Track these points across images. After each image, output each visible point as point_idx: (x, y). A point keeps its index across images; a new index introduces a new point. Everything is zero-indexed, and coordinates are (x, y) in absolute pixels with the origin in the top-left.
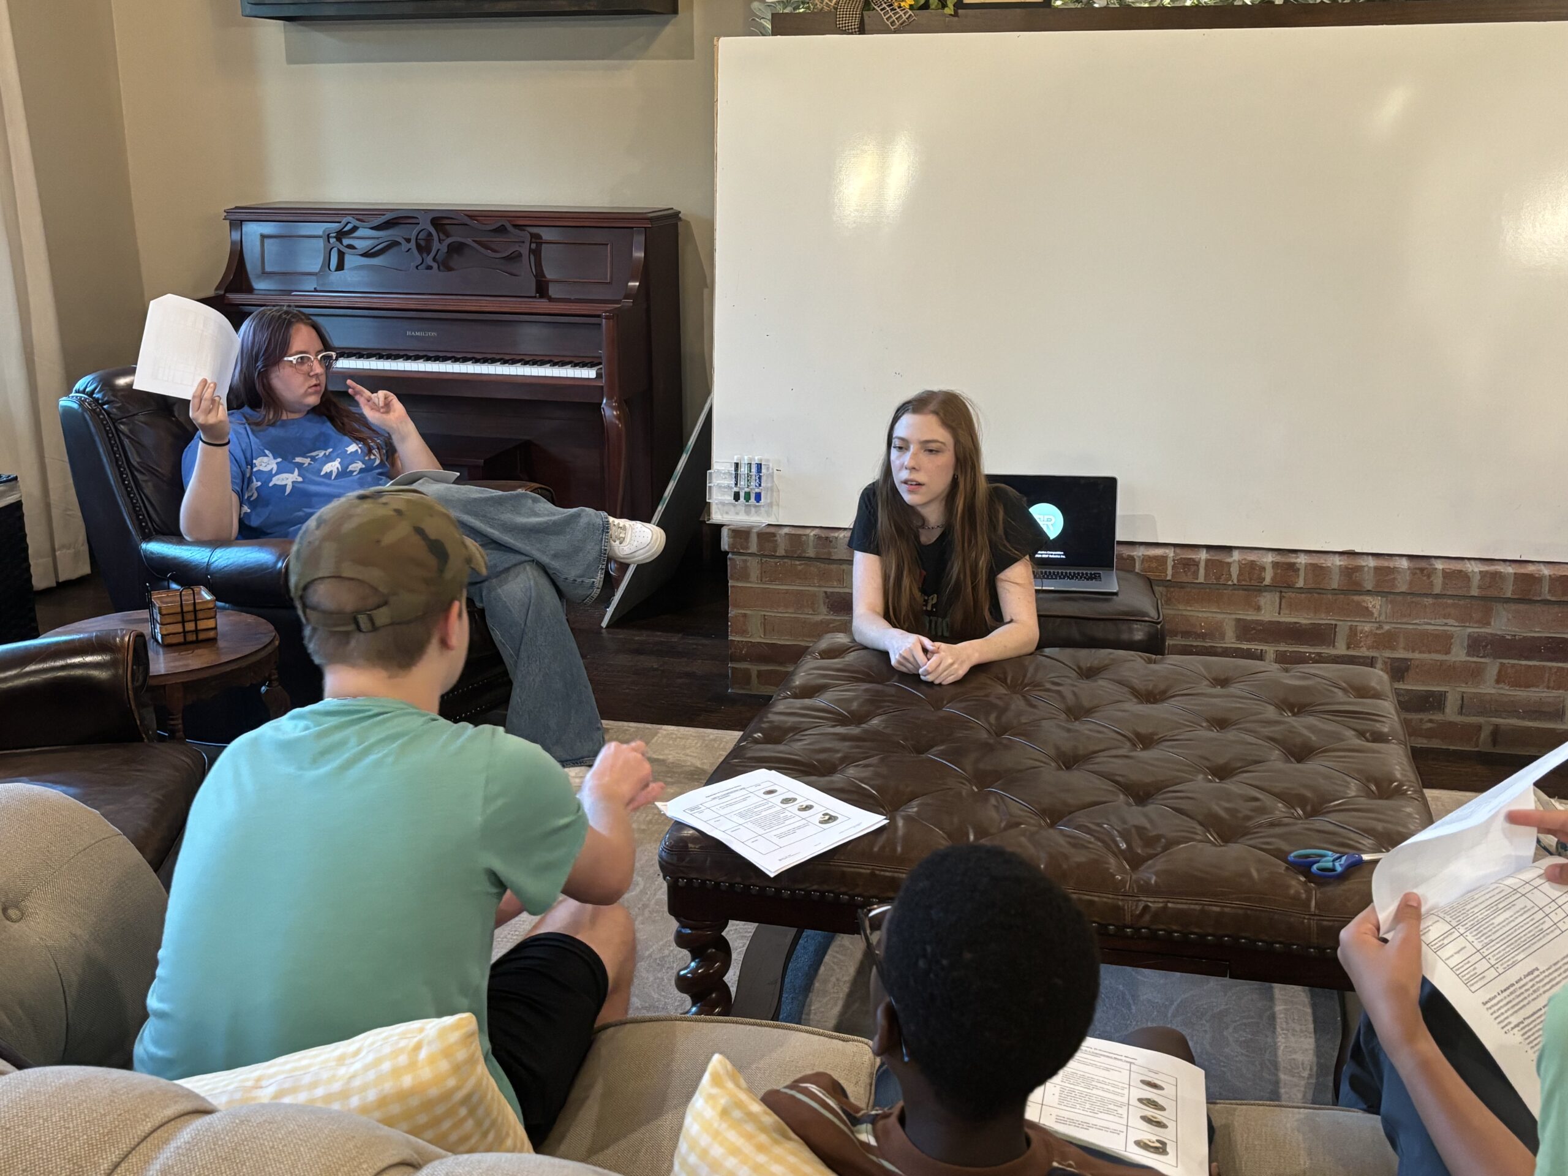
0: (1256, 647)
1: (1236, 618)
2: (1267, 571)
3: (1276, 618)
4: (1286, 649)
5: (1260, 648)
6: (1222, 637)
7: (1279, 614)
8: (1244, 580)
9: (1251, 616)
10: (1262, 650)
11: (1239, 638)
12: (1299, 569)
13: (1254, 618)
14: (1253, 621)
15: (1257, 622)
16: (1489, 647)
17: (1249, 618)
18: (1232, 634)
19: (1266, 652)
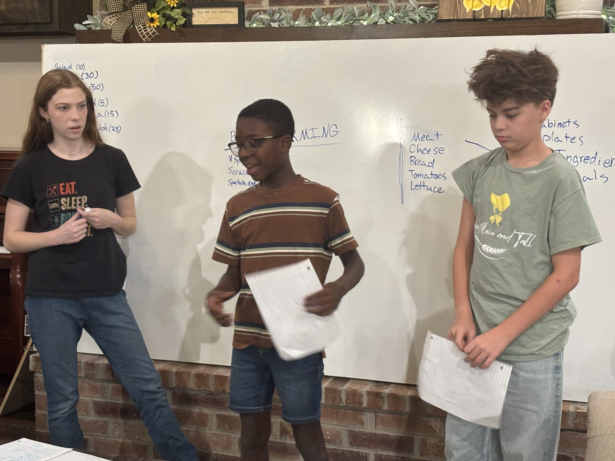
0: (363, 451)
1: (349, 430)
2: (364, 397)
3: (374, 431)
4: (382, 453)
5: (365, 451)
6: (341, 443)
7: (376, 428)
8: (350, 403)
9: (357, 429)
10: (366, 453)
11: (352, 444)
12: (384, 397)
13: (360, 430)
14: (358, 433)
15: (363, 433)
17: (356, 430)
18: (347, 441)
19: (369, 455)
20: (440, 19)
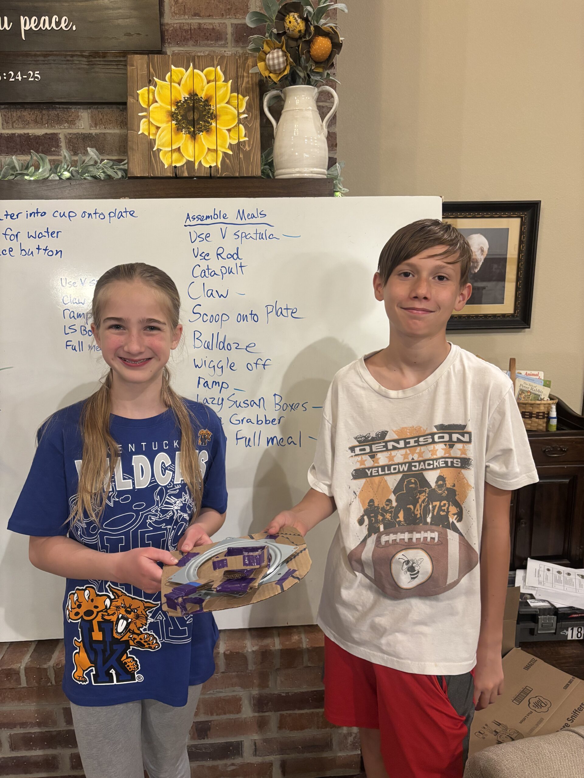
16: (270, 704)
20: (131, 176)
